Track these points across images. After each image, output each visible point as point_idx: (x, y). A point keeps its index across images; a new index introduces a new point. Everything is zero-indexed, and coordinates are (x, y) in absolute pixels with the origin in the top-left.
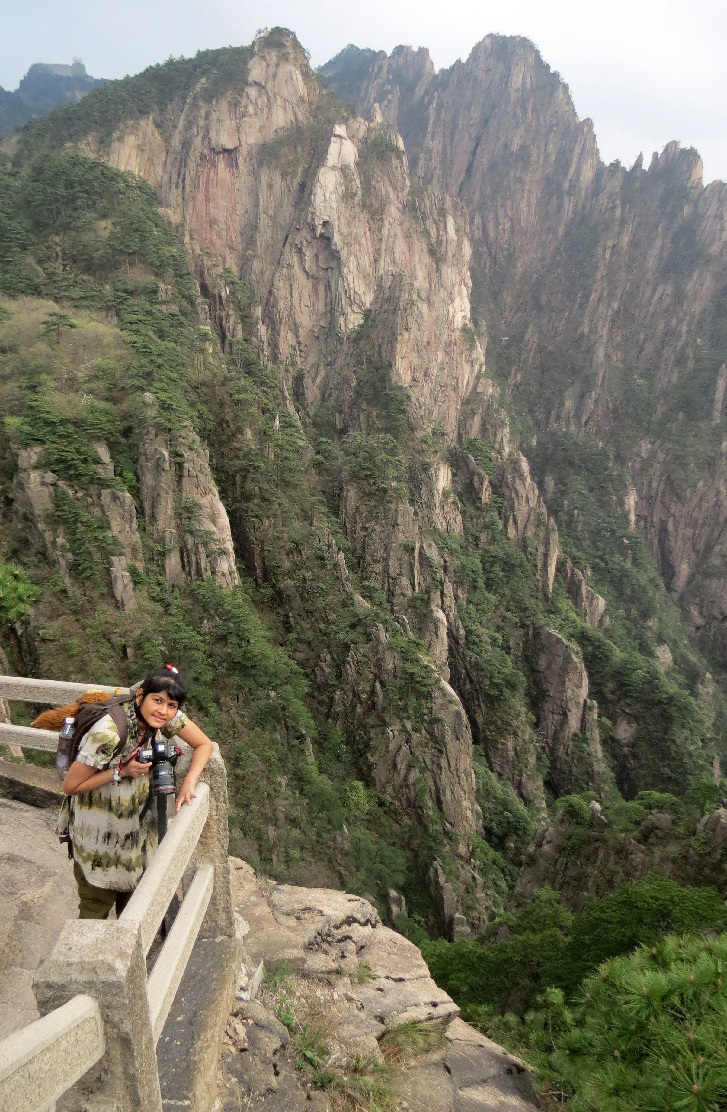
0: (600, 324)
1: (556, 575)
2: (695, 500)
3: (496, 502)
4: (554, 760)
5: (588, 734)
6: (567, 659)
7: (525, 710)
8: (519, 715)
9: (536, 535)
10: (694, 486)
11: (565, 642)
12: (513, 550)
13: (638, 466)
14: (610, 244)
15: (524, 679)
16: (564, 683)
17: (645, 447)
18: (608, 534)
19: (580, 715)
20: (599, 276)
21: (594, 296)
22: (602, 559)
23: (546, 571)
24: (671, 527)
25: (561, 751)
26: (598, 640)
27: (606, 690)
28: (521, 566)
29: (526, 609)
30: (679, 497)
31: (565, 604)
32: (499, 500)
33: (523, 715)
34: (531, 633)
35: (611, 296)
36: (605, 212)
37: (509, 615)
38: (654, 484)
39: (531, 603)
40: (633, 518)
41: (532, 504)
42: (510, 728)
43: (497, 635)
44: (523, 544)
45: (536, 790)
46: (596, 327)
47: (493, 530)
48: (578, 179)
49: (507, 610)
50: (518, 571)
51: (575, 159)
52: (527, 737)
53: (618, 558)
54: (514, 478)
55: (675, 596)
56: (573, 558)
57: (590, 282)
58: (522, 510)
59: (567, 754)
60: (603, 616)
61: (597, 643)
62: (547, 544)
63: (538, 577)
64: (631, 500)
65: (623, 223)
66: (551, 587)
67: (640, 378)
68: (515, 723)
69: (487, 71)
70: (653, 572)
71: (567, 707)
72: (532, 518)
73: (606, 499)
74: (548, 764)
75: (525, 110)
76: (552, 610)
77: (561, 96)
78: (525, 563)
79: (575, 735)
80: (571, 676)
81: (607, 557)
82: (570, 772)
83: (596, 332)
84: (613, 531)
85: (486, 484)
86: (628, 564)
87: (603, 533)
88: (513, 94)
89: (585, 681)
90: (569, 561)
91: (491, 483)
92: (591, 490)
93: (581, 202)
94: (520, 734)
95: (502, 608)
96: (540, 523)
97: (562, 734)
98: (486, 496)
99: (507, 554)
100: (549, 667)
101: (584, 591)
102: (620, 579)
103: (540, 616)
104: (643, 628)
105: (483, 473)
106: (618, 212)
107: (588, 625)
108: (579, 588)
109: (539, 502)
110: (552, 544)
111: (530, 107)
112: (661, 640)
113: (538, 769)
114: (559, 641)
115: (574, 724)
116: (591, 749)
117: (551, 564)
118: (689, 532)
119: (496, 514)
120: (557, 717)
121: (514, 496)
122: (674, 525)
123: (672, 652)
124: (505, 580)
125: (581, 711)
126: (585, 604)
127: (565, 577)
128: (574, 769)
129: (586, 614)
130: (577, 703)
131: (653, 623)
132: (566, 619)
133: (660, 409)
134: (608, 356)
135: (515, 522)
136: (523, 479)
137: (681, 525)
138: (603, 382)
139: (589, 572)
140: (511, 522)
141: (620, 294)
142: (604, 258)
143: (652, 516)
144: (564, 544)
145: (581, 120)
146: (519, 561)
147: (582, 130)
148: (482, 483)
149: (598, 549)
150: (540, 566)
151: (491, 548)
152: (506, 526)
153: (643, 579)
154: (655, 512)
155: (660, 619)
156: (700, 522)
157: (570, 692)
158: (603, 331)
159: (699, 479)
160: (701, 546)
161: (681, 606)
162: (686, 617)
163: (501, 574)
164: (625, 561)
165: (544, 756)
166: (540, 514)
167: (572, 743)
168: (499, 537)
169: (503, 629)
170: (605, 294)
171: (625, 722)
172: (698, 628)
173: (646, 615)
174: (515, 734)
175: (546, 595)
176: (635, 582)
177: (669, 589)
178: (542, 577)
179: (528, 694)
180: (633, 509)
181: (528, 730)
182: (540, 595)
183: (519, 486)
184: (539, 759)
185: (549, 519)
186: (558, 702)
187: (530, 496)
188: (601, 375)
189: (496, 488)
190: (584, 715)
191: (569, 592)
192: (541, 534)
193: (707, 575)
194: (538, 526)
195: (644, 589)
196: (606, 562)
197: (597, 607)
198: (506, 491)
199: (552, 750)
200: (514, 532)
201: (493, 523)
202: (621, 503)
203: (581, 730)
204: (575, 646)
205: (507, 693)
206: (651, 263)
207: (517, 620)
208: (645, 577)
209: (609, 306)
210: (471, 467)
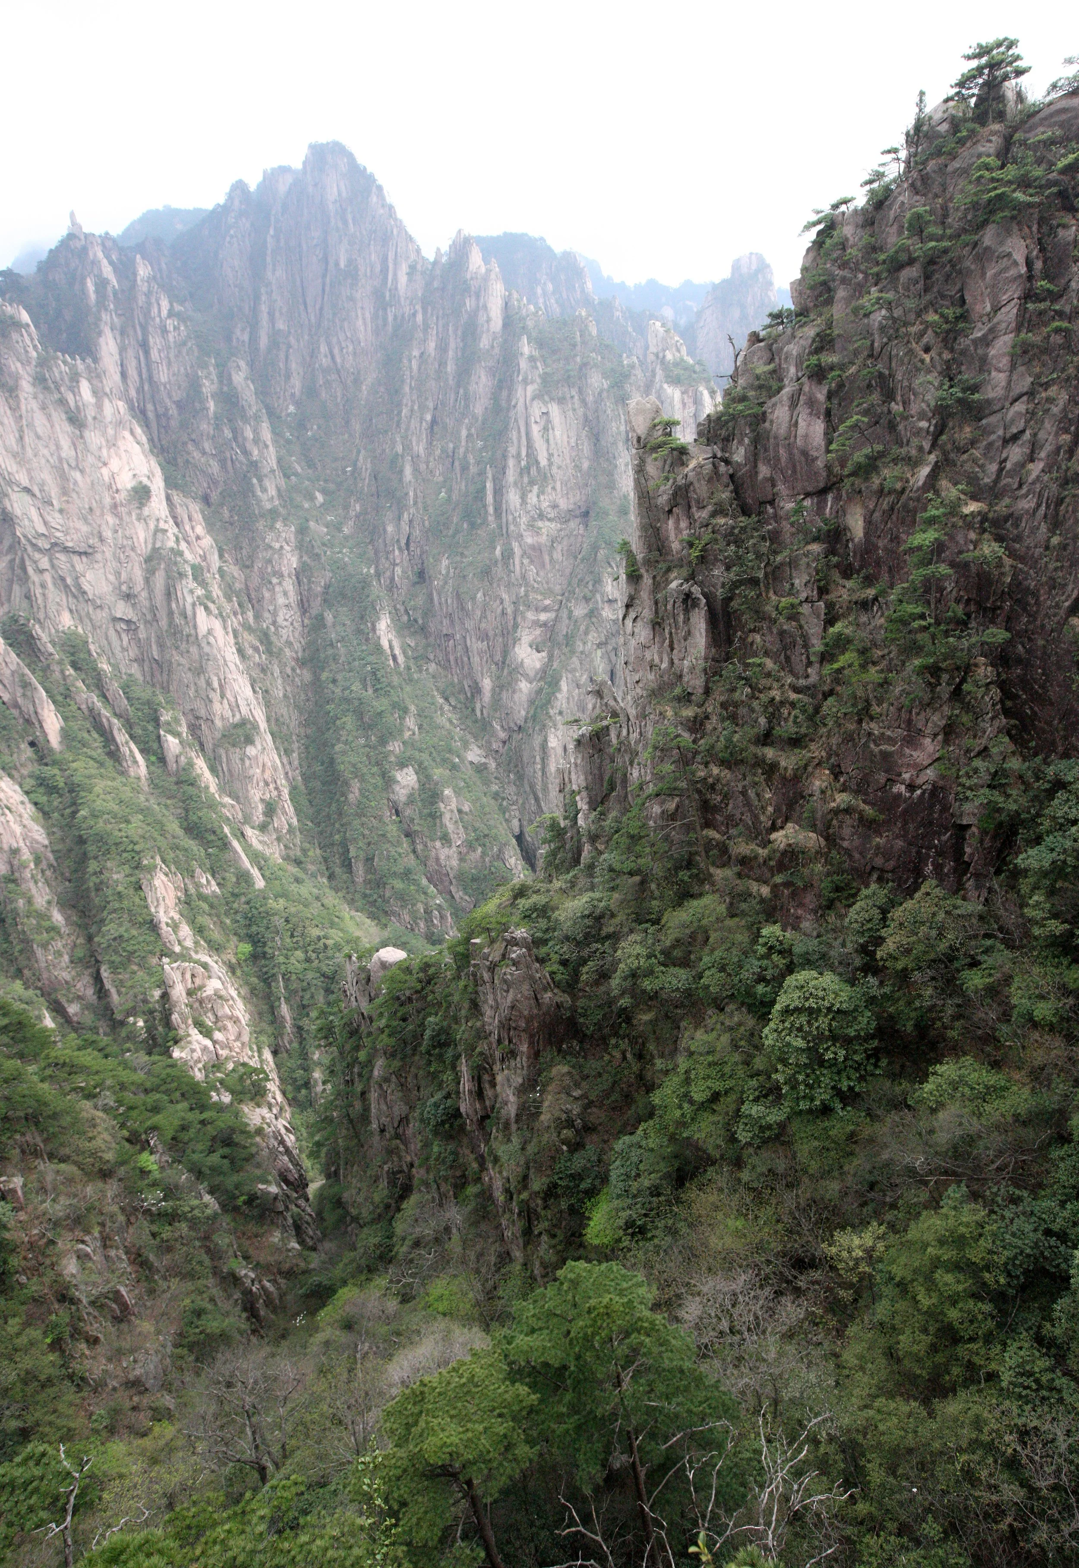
2: (478, 613)
20: (407, 389)
21: (405, 411)
35: (423, 408)
65: (426, 327)
69: (316, 185)
75: (345, 222)
77: (375, 199)
88: (331, 206)
106: (419, 318)
111: (349, 217)
156: (491, 634)
188: (411, 494)
206: (450, 368)
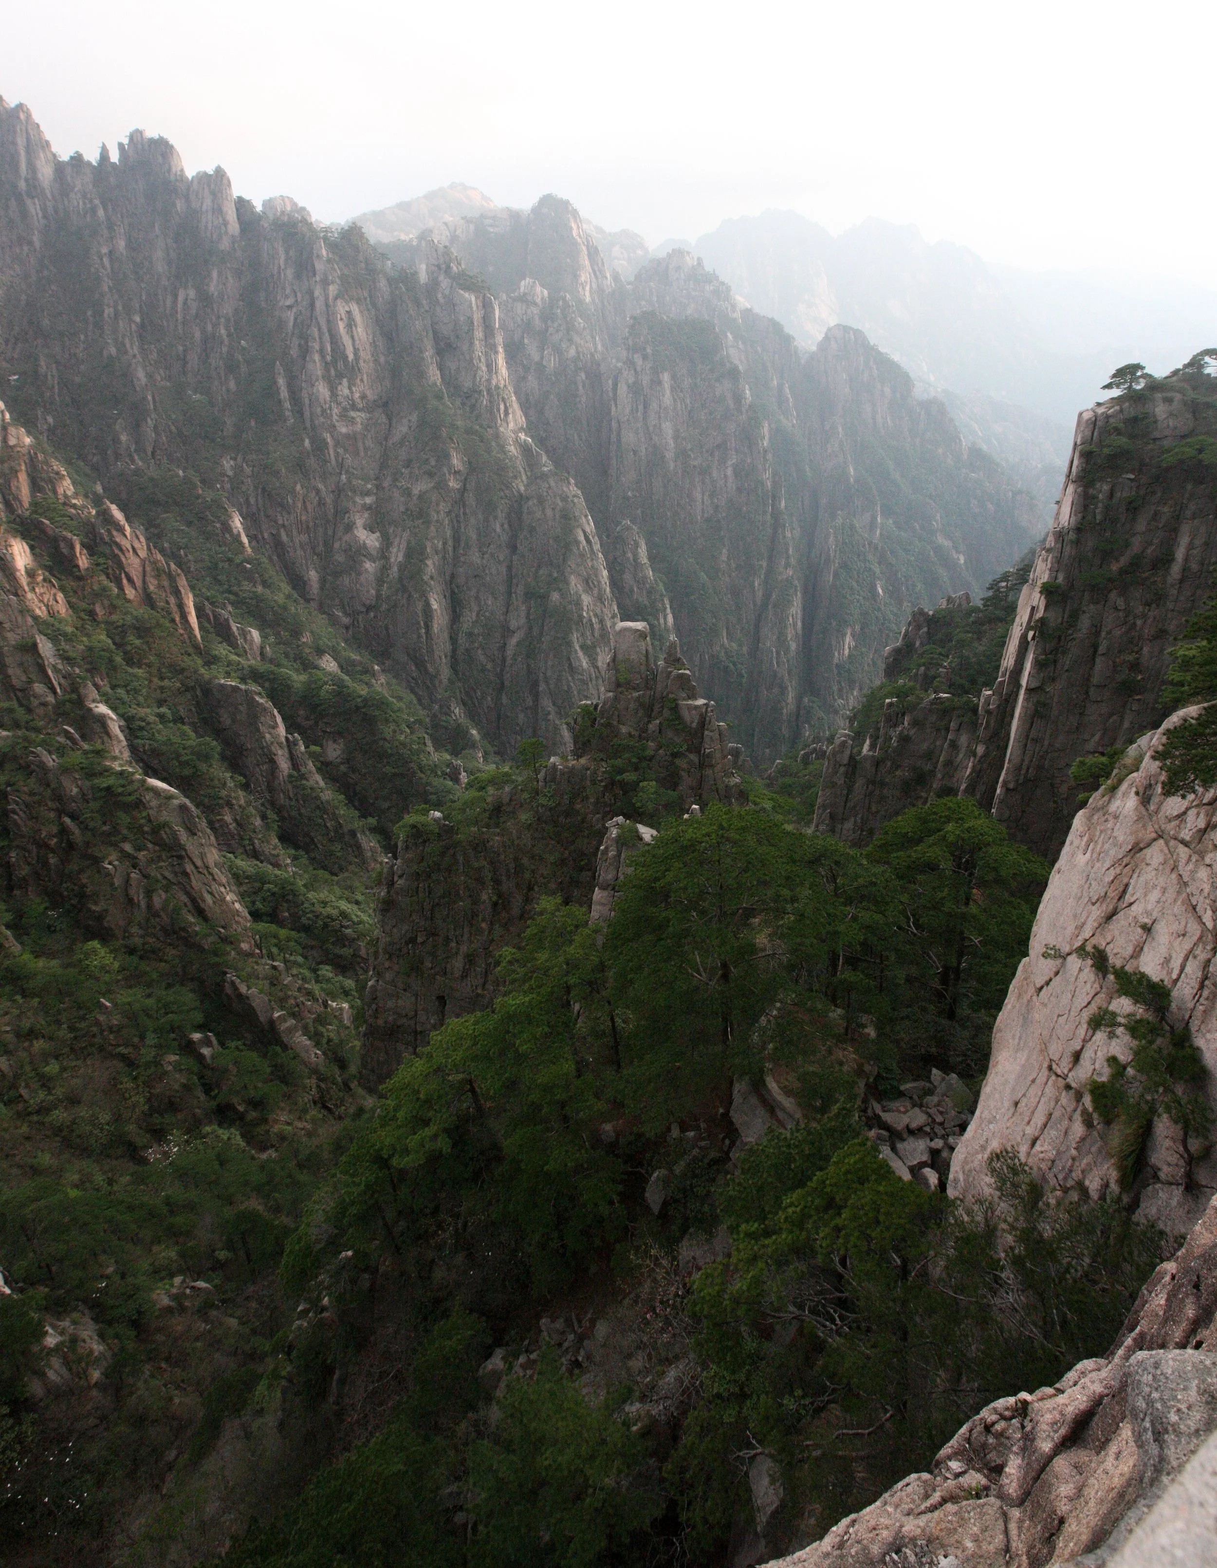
0: (127, 341)
1: (200, 623)
3: (98, 565)
4: (279, 810)
5: (303, 770)
6: (251, 703)
7: (228, 775)
8: (225, 783)
9: (160, 587)
10: (293, 492)
11: (243, 687)
12: (142, 611)
13: (228, 486)
14: (105, 250)
15: (215, 743)
16: (258, 730)
17: (228, 464)
18: (226, 565)
19: (287, 755)
22: (230, 592)
23: (187, 621)
24: (284, 538)
25: (282, 799)
26: (272, 673)
27: (299, 720)
28: (158, 625)
29: (183, 670)
30: (281, 505)
31: (222, 650)
32: (101, 560)
33: (229, 781)
34: (199, 693)
36: (85, 214)
37: (166, 683)
38: (252, 500)
39: (187, 662)
40: (245, 540)
41: (143, 554)
42: (221, 802)
43: (163, 710)
44: (148, 599)
45: (274, 849)
46: (124, 346)
47: (109, 597)
48: (35, 178)
49: (162, 679)
50: (158, 632)
51: (23, 153)
52: (242, 802)
53: (246, 586)
54: (109, 531)
55: (314, 605)
56: (208, 599)
57: (97, 296)
58: (133, 564)
59: (290, 799)
60: (262, 648)
61: (272, 676)
62: (177, 593)
63: (181, 631)
64: (237, 523)
66: (199, 637)
67: (195, 392)
68: (224, 793)
70: (286, 588)
71: (270, 751)
72: (148, 569)
73: (209, 528)
74: (275, 817)
76: (211, 661)
78: (162, 621)
79: (290, 776)
80: (262, 719)
81: (235, 588)
82: (300, 814)
83: (126, 352)
84: (230, 560)
85: (78, 547)
86: (260, 589)
87: (221, 565)
89: (279, 719)
90: (206, 603)
91: (83, 545)
92: (189, 524)
93: (50, 204)
94: (234, 802)
95: (155, 680)
96: (159, 573)
97: (276, 782)
98: (83, 561)
99: (136, 618)
100: (234, 721)
101: (234, 629)
102: (257, 606)
103: (202, 671)
104: (298, 646)
105: (69, 535)
107: (253, 662)
108: (229, 628)
109: (149, 549)
110: (183, 591)
112: (320, 652)
113: (267, 827)
114: (235, 689)
115: (284, 765)
116: (311, 783)
117: (189, 613)
118: (304, 538)
119: (103, 577)
120: (265, 767)
121: (117, 551)
122: (287, 535)
123: (335, 659)
124: (145, 647)
125: (286, 750)
126: (240, 641)
127: (209, 621)
128: (303, 811)
129: (245, 652)
130: (280, 745)
131: (306, 638)
132: (229, 664)
133: (230, 422)
134: (150, 376)
135: (130, 580)
136: (121, 530)
137: (295, 532)
138: (155, 406)
139: (230, 608)
140: (125, 581)
141: (137, 306)
142: (103, 267)
143: (262, 533)
144: (192, 588)
145: (13, 105)
146: (154, 621)
147: (18, 118)
148: (72, 547)
149: (220, 583)
150: (178, 619)
151: (114, 617)
152: (121, 588)
153: (280, 598)
154: (263, 527)
155: (312, 632)
157: (268, 736)
158: (134, 349)
159: (296, 483)
160: (321, 548)
161: (324, 613)
162: (334, 621)
163: (138, 642)
164: (254, 586)
165: (269, 812)
166: (155, 563)
167: (290, 787)
168: (119, 602)
169: (166, 701)
170: (120, 308)
171: (330, 743)
172: (347, 628)
173: (296, 633)
174: (229, 804)
175: (196, 647)
176: (273, 604)
177: (308, 601)
178: (185, 629)
179: (223, 757)
180: (241, 531)
181: (241, 793)
182: (191, 650)
183: (119, 539)
184: (264, 817)
185: (169, 565)
186: (260, 751)
187: (137, 545)
189: (91, 548)
190: (291, 753)
191: (218, 635)
192: (166, 583)
193: (337, 574)
194: (158, 576)
195: (285, 608)
196: (236, 594)
197: (252, 640)
198: (102, 548)
199: (273, 803)
200: (134, 592)
201: (104, 589)
202: (227, 527)
203: (294, 769)
204: (254, 687)
205: (203, 767)
207: (178, 685)
208: (282, 595)
209: (131, 321)
210: (50, 532)
